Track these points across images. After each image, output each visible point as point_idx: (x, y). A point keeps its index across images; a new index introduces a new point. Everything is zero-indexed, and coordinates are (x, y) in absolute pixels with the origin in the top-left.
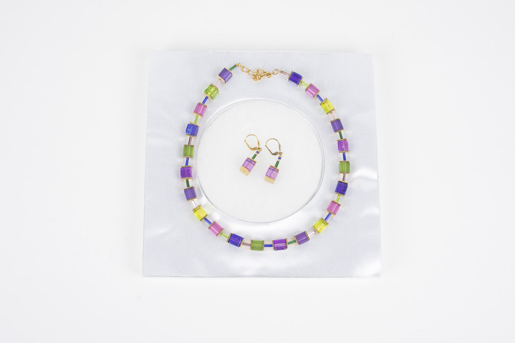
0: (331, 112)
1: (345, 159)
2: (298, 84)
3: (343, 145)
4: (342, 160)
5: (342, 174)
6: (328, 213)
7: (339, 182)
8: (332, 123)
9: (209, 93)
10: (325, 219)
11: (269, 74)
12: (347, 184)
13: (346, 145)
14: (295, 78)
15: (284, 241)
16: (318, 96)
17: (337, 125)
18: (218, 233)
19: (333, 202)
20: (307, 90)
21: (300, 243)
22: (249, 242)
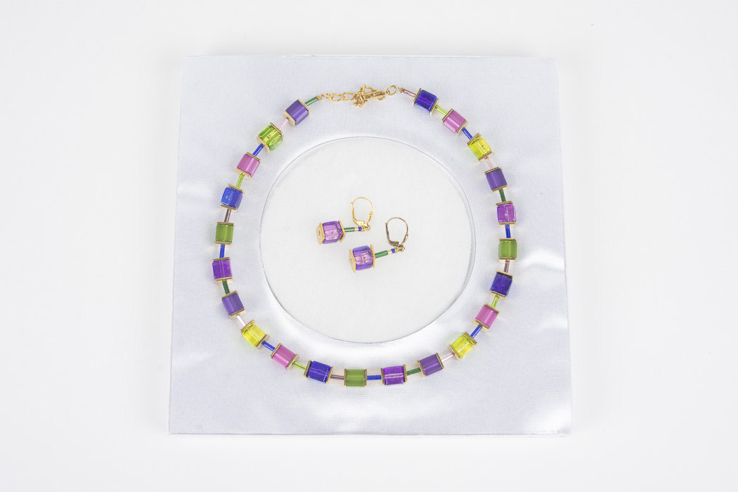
0: (485, 156)
1: (508, 234)
2: (430, 111)
3: (506, 212)
4: (504, 236)
5: (504, 261)
6: (476, 325)
7: (498, 273)
8: (488, 174)
9: (266, 139)
10: (472, 335)
11: (381, 94)
12: (511, 277)
13: (512, 211)
14: (426, 100)
15: (401, 369)
16: (464, 130)
17: (496, 179)
18: (288, 362)
19: (487, 307)
20: (445, 120)
21: (427, 373)
22: (342, 374)
